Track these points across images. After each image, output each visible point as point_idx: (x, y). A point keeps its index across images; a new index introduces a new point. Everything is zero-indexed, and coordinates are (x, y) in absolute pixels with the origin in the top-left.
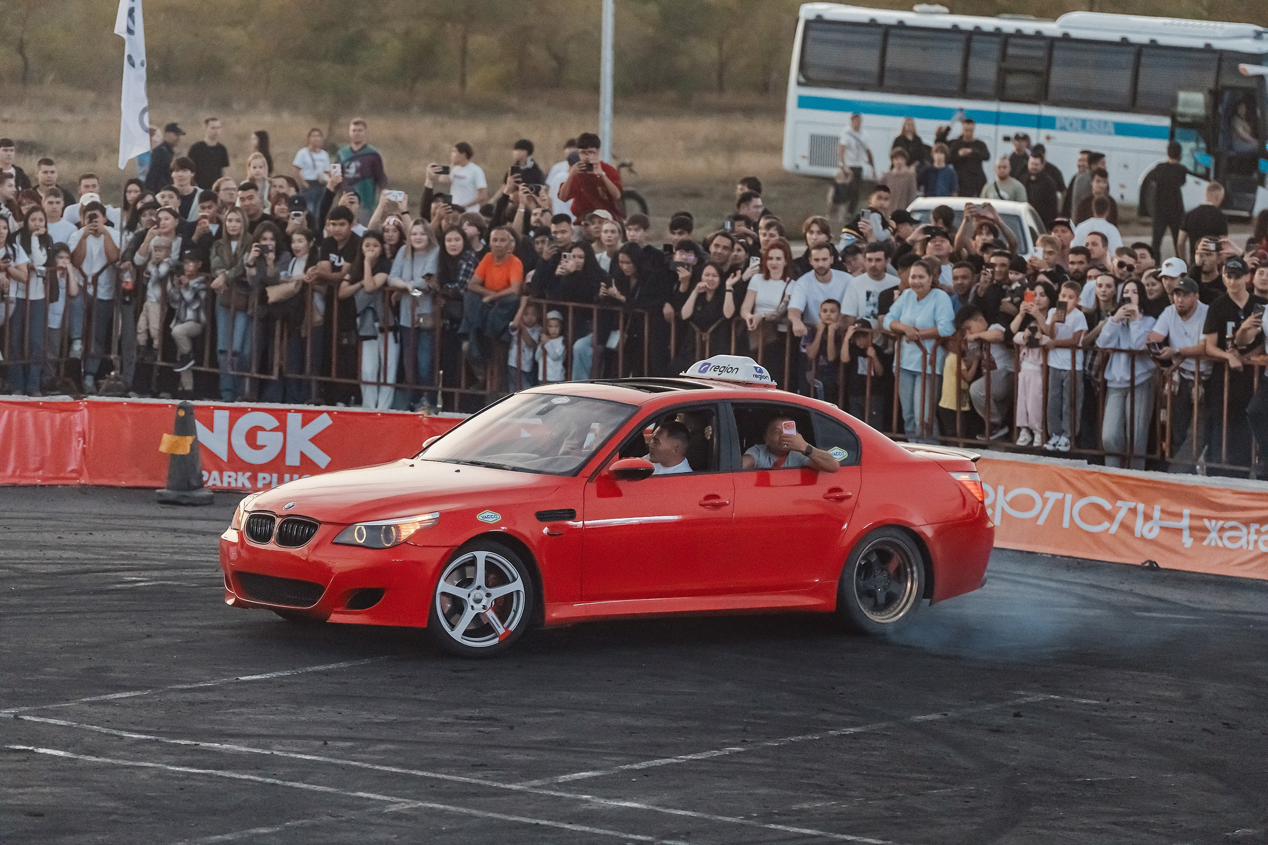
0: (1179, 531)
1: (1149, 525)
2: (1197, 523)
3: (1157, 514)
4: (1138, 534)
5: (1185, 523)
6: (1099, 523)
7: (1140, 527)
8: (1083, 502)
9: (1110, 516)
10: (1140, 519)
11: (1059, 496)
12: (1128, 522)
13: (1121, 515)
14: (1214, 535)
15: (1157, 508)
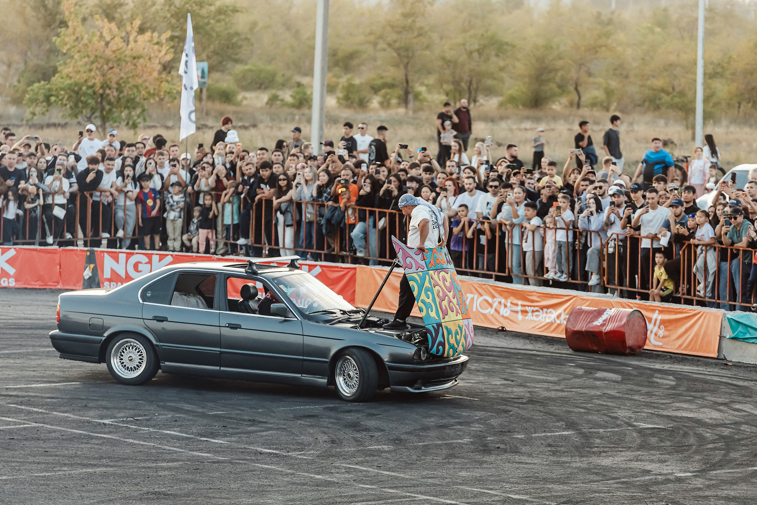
0: (517, 312)
1: (506, 309)
2: (524, 309)
3: (509, 304)
4: (501, 314)
5: (519, 308)
6: (487, 309)
7: (503, 311)
8: (481, 299)
9: (491, 305)
10: (503, 306)
11: (472, 296)
12: (498, 309)
13: (495, 305)
14: (530, 314)
15: (509, 301)
